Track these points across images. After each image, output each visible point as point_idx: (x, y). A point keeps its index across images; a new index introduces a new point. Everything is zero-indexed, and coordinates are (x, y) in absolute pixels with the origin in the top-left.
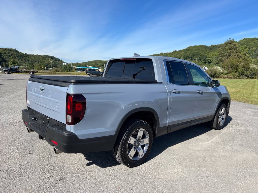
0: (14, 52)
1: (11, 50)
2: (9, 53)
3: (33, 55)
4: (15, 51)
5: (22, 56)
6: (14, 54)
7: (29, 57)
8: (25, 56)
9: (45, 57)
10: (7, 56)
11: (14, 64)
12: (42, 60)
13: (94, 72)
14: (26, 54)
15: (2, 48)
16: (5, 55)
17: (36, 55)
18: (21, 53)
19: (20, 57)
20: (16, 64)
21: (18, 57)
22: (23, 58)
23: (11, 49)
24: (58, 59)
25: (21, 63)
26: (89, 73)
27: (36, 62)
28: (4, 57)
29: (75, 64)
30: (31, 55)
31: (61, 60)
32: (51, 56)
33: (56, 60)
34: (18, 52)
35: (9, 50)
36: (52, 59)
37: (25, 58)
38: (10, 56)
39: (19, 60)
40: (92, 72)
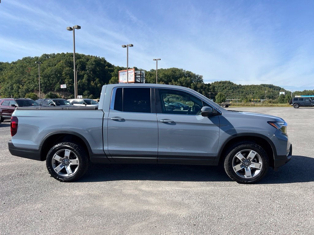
0: (228, 84)
1: (225, 83)
2: (223, 86)
3: (248, 86)
4: (230, 83)
5: (236, 88)
6: (228, 86)
7: (243, 88)
8: (239, 88)
9: (262, 86)
10: (221, 89)
11: (221, 97)
12: (258, 90)
13: (301, 102)
14: (241, 85)
15: (218, 82)
16: (220, 88)
17: (251, 85)
18: (235, 84)
19: (234, 89)
20: (222, 97)
21: (231, 89)
22: (237, 90)
23: (225, 81)
24: (278, 87)
25: (234, 96)
26: (294, 104)
27: (250, 93)
28: (218, 90)
29: (301, 92)
30: (245, 86)
31: (283, 88)
32: (270, 85)
33: (276, 89)
34: (233, 84)
35: (223, 83)
36: (271, 88)
37: (238, 89)
38: (224, 89)
39: (233, 92)
40: (299, 101)
